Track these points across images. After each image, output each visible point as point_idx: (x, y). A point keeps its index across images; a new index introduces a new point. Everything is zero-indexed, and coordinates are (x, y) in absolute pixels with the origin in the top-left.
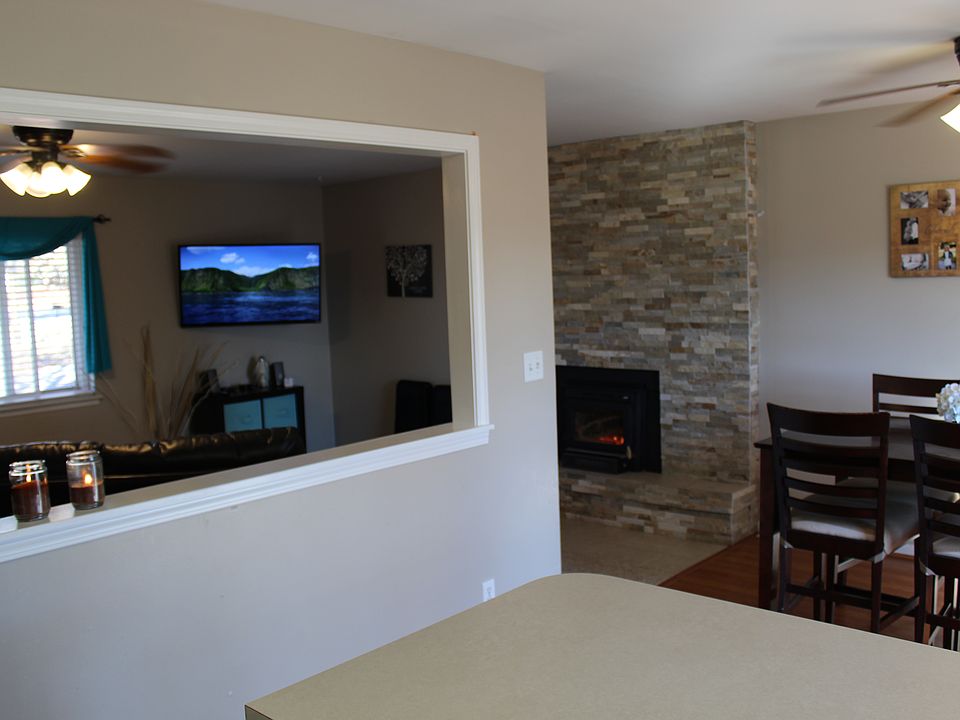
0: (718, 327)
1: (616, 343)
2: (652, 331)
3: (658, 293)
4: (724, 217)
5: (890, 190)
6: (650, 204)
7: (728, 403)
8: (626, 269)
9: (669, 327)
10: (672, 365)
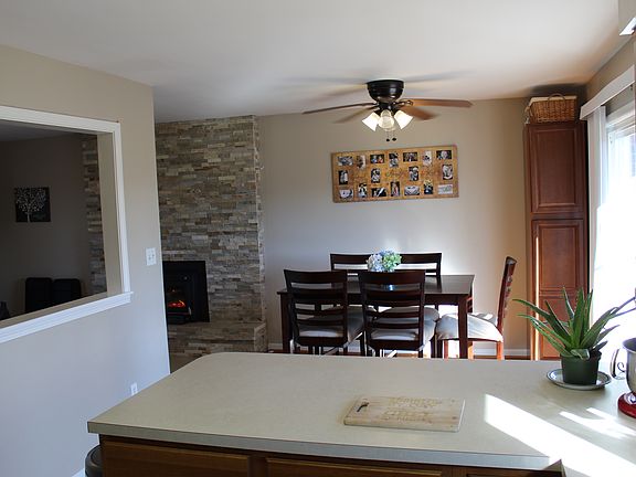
0: (240, 233)
1: (178, 245)
2: (200, 237)
3: (203, 215)
4: (242, 170)
5: (332, 155)
6: (197, 162)
7: (248, 277)
8: (183, 201)
9: (210, 235)
10: (213, 257)
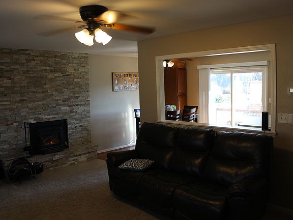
0: (83, 105)
1: (54, 113)
2: (65, 108)
3: (66, 97)
4: (84, 77)
5: (112, 73)
6: (64, 72)
7: (86, 124)
8: (56, 91)
9: (69, 106)
10: (71, 118)
